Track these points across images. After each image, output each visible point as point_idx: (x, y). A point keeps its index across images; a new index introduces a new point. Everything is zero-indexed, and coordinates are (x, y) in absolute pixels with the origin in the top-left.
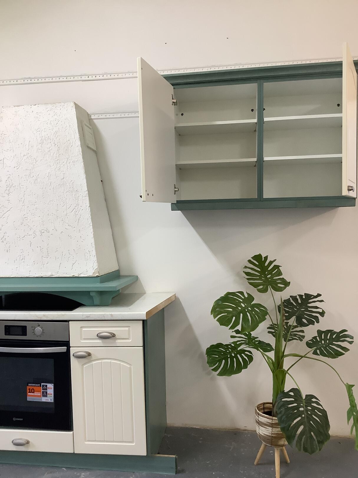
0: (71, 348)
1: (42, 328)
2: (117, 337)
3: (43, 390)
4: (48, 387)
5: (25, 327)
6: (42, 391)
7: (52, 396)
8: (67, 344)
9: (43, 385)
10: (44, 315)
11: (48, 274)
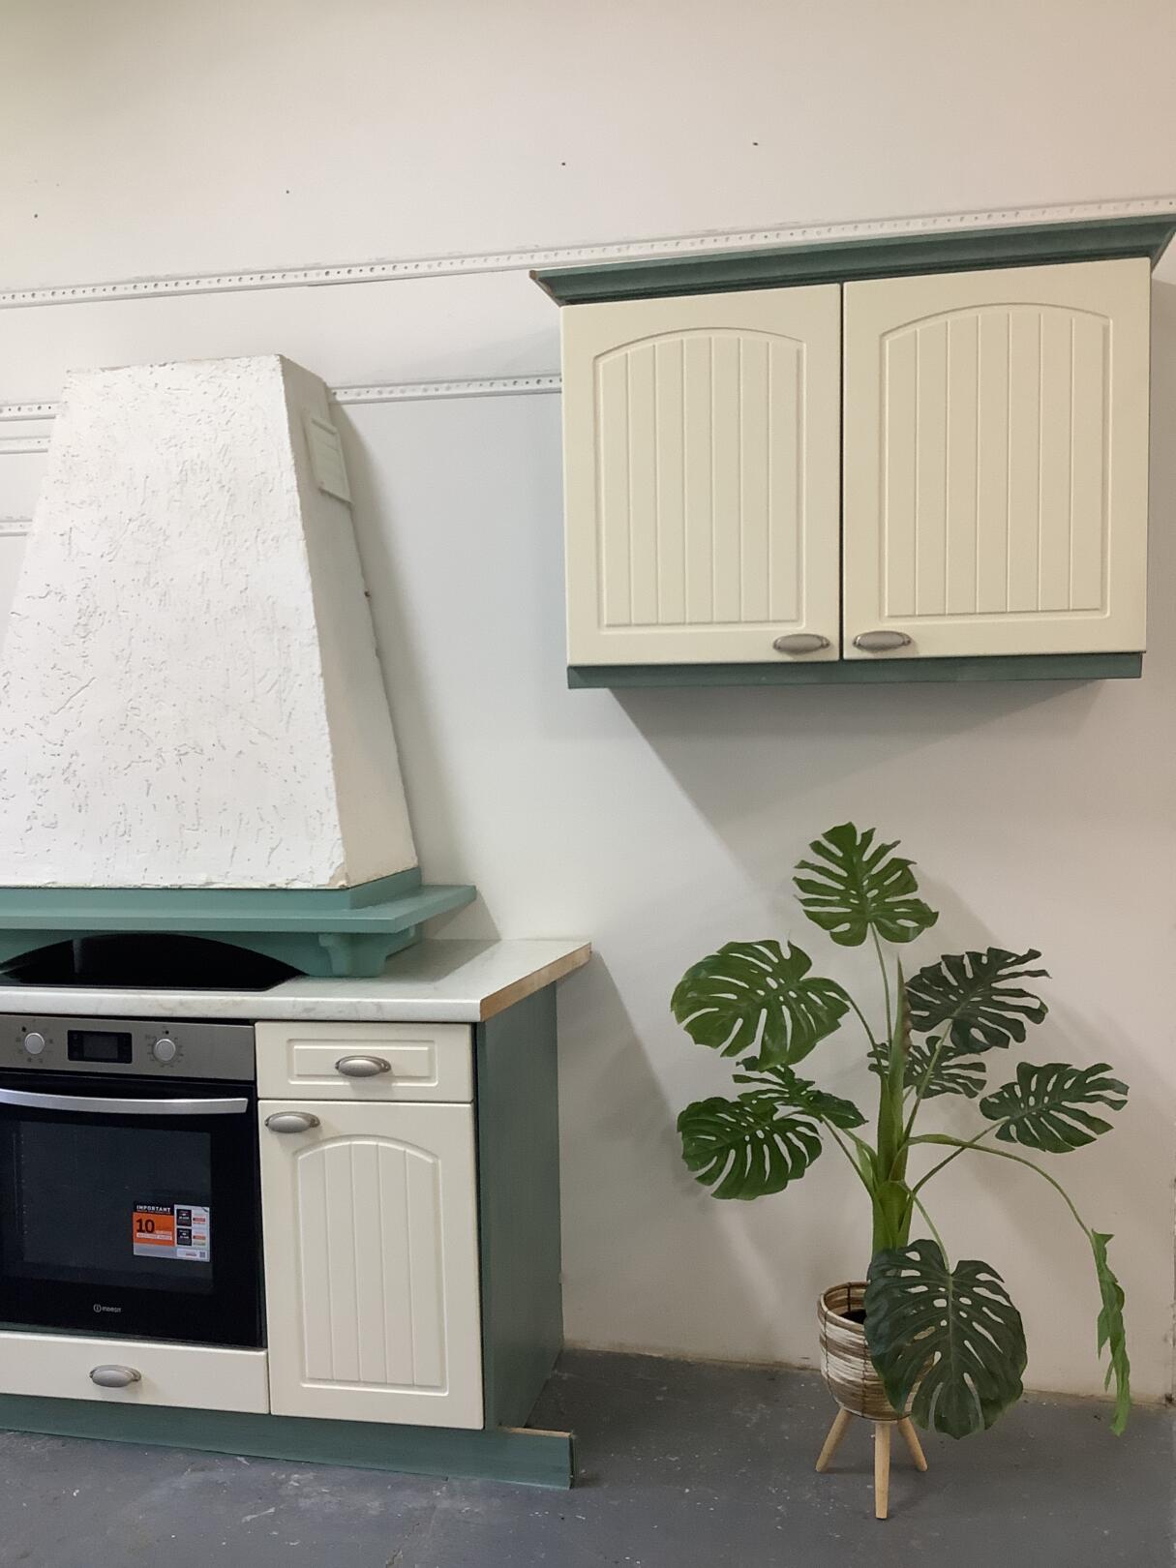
0: (260, 1102)
1: (175, 1040)
2: (395, 1071)
3: (178, 1224)
4: (193, 1216)
5: (128, 1036)
6: (176, 1227)
7: (204, 1244)
8: (248, 1089)
9: (178, 1211)
10: (181, 1003)
11: (197, 879)
